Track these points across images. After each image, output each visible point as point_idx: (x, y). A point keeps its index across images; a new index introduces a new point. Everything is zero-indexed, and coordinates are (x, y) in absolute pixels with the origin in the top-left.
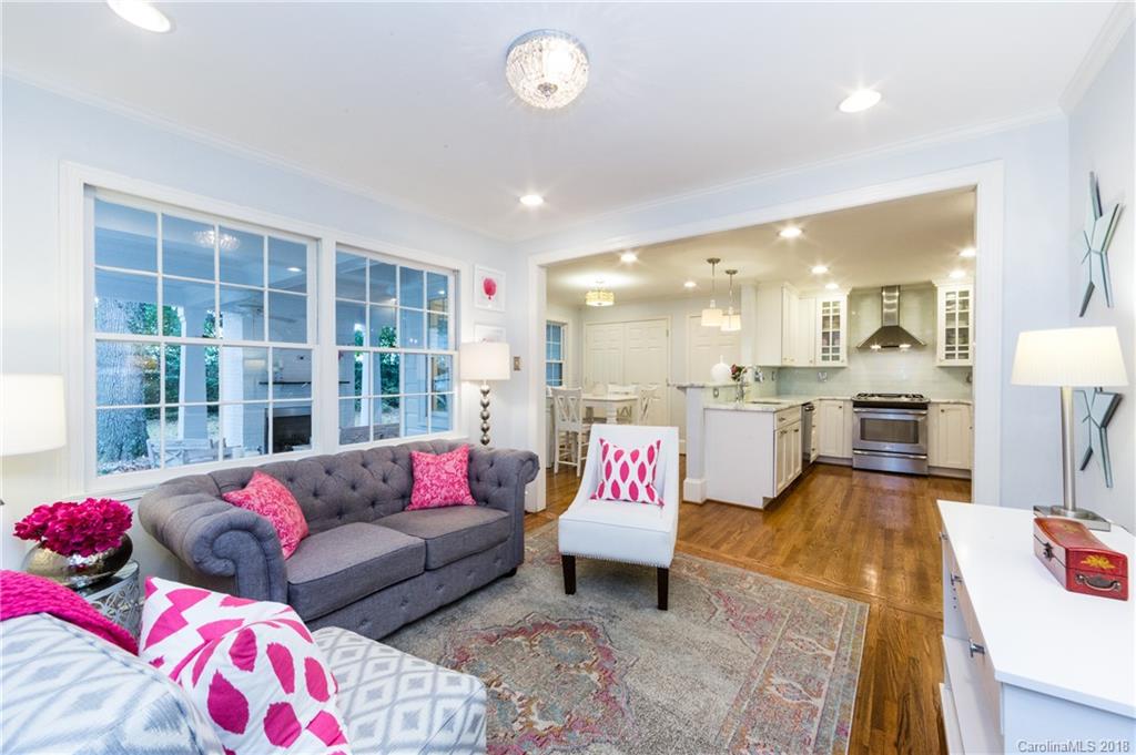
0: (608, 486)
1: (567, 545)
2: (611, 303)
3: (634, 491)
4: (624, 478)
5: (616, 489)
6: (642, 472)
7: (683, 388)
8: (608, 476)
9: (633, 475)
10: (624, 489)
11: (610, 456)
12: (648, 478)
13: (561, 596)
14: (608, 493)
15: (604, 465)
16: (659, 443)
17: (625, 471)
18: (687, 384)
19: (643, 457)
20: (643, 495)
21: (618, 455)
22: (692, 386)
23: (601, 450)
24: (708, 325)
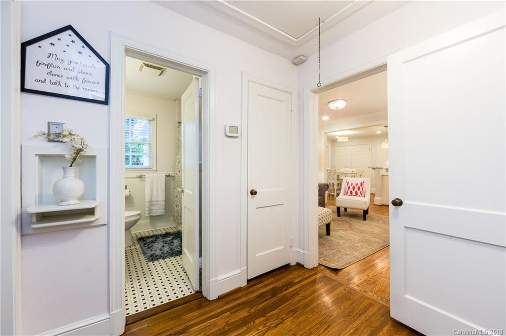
0: (349, 192)
1: (338, 204)
2: (347, 140)
3: (356, 193)
4: (354, 190)
5: (351, 193)
6: (359, 188)
7: (374, 169)
8: (349, 189)
9: (356, 189)
10: (354, 193)
11: (350, 184)
12: (361, 190)
13: (336, 217)
14: (349, 193)
15: (348, 187)
16: (364, 182)
17: (354, 188)
18: (376, 167)
19: (359, 185)
20: (359, 194)
21: (352, 184)
22: (377, 168)
23: (347, 183)
24: (384, 147)
